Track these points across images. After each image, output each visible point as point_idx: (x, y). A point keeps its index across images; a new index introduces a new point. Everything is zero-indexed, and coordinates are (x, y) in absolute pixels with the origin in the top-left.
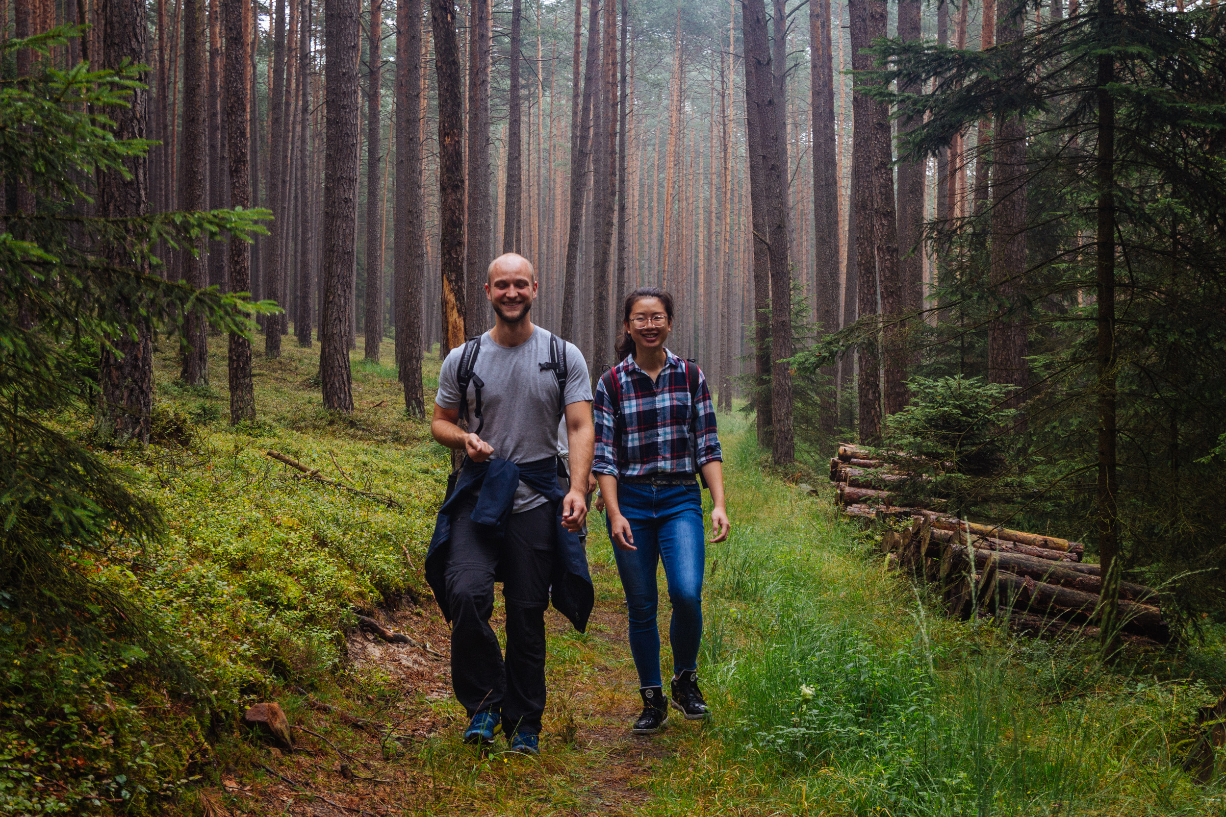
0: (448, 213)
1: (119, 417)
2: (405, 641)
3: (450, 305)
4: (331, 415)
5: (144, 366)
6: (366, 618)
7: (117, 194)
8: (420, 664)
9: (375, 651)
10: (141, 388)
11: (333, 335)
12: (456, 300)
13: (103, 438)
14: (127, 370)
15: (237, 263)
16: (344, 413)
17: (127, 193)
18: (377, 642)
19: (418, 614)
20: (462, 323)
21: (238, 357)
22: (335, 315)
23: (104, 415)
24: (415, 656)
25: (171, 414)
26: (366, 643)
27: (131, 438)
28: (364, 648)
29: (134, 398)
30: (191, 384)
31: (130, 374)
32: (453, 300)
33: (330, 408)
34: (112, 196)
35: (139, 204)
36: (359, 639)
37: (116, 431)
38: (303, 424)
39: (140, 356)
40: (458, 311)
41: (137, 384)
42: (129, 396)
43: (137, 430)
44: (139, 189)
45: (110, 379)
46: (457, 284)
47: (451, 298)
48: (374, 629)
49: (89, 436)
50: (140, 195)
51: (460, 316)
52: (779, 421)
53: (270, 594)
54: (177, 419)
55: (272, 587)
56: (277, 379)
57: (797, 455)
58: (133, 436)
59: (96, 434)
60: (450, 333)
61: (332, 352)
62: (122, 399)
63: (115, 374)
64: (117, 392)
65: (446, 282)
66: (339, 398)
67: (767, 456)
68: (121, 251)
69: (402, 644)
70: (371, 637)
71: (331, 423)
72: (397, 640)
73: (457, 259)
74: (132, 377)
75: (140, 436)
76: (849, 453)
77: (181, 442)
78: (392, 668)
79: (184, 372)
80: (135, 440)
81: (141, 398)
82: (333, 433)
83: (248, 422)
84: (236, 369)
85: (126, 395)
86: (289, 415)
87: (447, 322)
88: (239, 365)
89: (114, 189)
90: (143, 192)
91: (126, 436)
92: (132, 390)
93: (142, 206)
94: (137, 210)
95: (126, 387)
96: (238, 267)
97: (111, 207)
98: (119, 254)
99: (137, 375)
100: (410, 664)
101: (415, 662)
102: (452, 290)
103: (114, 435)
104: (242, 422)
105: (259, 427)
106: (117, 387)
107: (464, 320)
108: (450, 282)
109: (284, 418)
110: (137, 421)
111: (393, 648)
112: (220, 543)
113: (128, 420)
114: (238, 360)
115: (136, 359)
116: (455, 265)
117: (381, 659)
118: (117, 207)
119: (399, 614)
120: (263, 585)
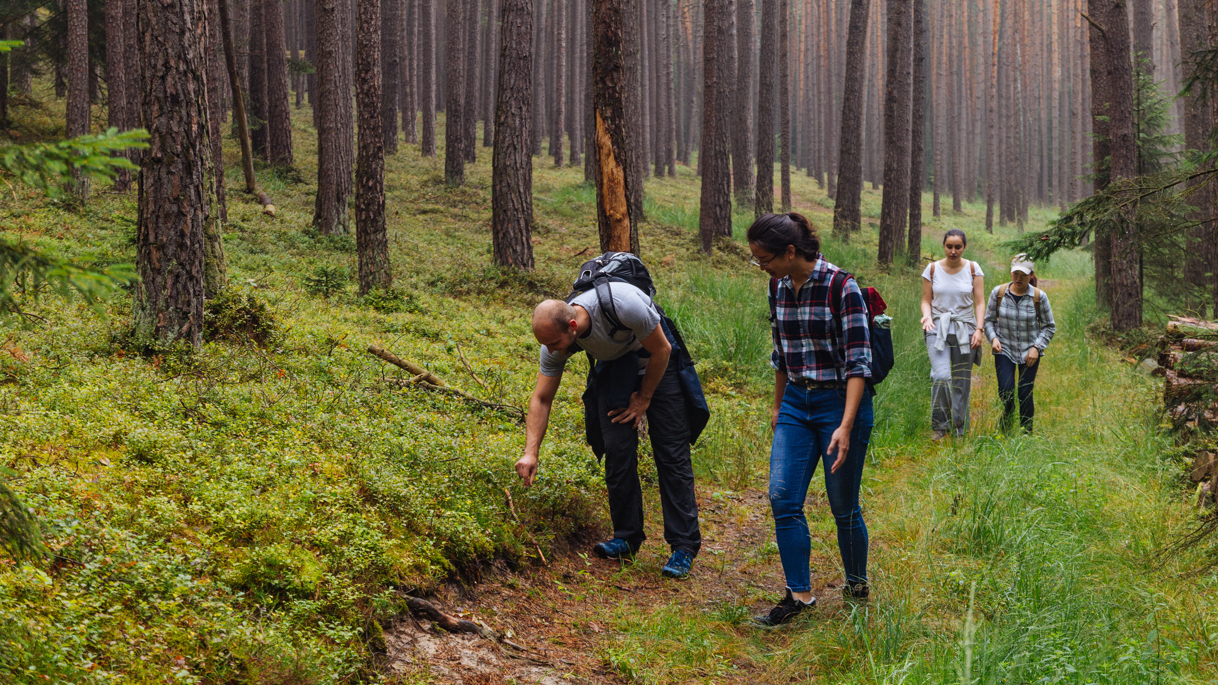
0: (601, 28)
1: (161, 311)
2: (473, 630)
3: (605, 151)
4: (504, 273)
5: (193, 244)
6: (422, 601)
7: (154, 21)
8: (488, 663)
9: (429, 645)
10: (189, 273)
11: (505, 167)
12: (613, 143)
13: (142, 339)
14: (171, 250)
15: (364, 81)
16: (522, 272)
17: (167, 19)
18: (434, 632)
19: (512, 587)
20: (621, 174)
21: (368, 205)
22: (508, 141)
23: (143, 309)
24: (483, 653)
25: (244, 299)
26: (418, 635)
27: (176, 339)
28: (414, 641)
29: (180, 286)
30: (327, 233)
31: (174, 255)
32: (609, 143)
33: (502, 264)
34: (148, 23)
35: (182, 33)
36: (408, 631)
37: (157, 330)
38: (465, 287)
39: (187, 232)
40: (616, 158)
41: (184, 268)
42: (174, 284)
43: (185, 328)
44: (183, 14)
45: (150, 262)
46: (613, 121)
47: (606, 141)
48: (432, 615)
49: (125, 335)
50: (184, 21)
51: (618, 165)
52: (1120, 271)
53: (278, 576)
54: (252, 306)
55: (281, 568)
56: (455, 216)
57: (1146, 316)
58: (180, 335)
59: (133, 334)
60: (605, 187)
61: (505, 190)
62: (165, 288)
63: (155, 255)
64: (159, 279)
65: (599, 119)
66: (515, 251)
67: (1104, 320)
68: (161, 95)
69: (469, 635)
70: (427, 626)
71: (503, 285)
72: (465, 629)
73: (614, 88)
74: (178, 259)
75: (189, 336)
76: (1182, 330)
77: (257, 337)
78: (446, 671)
79: (318, 216)
80: (182, 341)
81: (190, 285)
82: (504, 300)
83: (382, 292)
84: (365, 221)
85: (170, 282)
86: (448, 275)
87: (601, 173)
88: (368, 216)
89: (151, 15)
90: (188, 17)
91: (171, 336)
92: (178, 276)
93: (188, 34)
94: (180, 40)
95: (170, 272)
96: (366, 87)
97: (148, 37)
98: (157, 98)
99: (183, 256)
100: (473, 665)
101: (482, 660)
102: (607, 130)
103: (156, 335)
104: (373, 291)
105: (396, 298)
106: (159, 272)
107: (624, 170)
108: (605, 119)
109: (441, 279)
110: (185, 316)
111: (456, 640)
112: (223, 506)
113: (174, 315)
114: (367, 210)
115: (182, 235)
116: (611, 96)
117: (435, 657)
118: (155, 38)
119: (482, 588)
120: (270, 565)
